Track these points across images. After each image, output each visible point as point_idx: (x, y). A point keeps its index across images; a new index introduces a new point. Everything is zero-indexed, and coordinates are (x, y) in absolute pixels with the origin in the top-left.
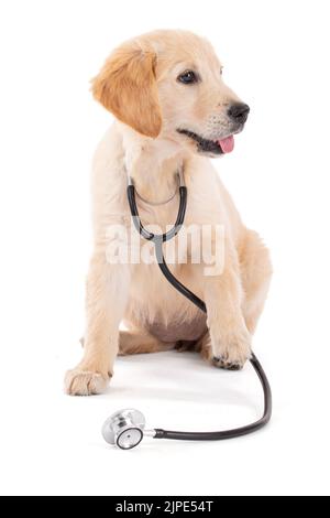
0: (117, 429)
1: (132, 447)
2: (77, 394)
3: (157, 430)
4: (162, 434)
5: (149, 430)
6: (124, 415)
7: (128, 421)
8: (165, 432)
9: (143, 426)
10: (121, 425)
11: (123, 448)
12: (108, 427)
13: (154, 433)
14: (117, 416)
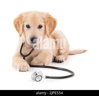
1: (39, 81)
4: (47, 77)
5: (44, 76)
6: (37, 72)
8: (48, 77)
10: (36, 75)
11: (37, 81)
12: (33, 76)
13: (45, 77)
14: (35, 72)
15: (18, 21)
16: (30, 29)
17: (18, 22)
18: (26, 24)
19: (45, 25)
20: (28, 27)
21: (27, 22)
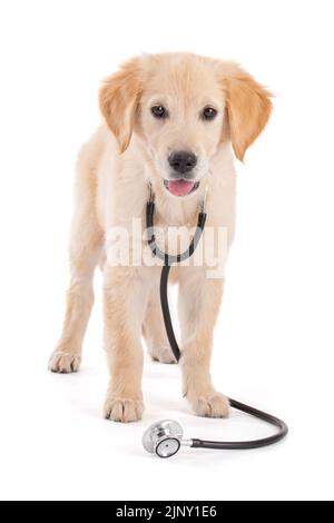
0: (156, 439)
1: (170, 455)
2: (129, 422)
3: (194, 440)
4: (198, 444)
5: (187, 437)
6: (163, 425)
7: (167, 432)
8: (202, 442)
9: (181, 436)
10: (160, 435)
11: (162, 457)
12: (148, 437)
13: (191, 443)
14: (157, 426)
15: (117, 86)
16: (168, 123)
17: (117, 93)
18: (149, 102)
19: (227, 110)
20: (160, 112)
21: (155, 92)
